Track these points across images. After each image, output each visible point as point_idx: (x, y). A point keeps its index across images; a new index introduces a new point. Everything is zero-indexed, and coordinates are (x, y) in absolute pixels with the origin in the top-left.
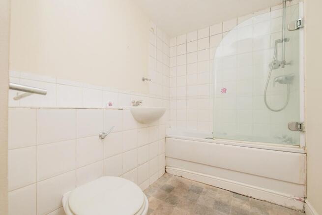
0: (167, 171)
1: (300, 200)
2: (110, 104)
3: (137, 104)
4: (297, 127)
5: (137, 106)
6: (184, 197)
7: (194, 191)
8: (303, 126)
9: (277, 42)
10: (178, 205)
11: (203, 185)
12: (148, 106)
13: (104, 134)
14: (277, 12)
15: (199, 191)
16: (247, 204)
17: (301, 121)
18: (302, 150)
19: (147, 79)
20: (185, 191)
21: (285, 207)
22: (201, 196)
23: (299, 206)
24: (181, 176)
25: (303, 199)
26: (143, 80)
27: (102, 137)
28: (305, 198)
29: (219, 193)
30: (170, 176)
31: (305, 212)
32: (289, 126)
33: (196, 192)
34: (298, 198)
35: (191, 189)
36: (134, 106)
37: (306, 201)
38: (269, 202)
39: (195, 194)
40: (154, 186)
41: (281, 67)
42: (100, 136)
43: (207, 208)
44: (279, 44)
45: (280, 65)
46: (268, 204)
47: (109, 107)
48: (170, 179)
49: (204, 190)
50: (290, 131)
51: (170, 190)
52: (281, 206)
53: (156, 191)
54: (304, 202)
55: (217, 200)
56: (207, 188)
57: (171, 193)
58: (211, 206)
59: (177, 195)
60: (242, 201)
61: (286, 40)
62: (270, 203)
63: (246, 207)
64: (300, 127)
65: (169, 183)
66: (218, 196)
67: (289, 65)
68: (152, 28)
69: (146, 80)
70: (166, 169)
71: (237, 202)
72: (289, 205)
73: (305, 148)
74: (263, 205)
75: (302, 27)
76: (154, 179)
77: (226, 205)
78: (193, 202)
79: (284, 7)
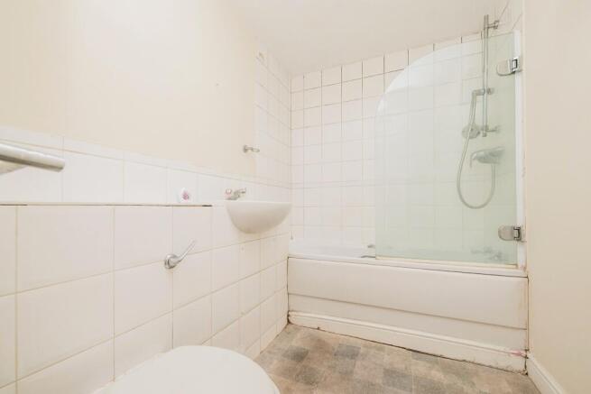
0: (291, 321)
1: (519, 355)
2: (186, 197)
3: (236, 195)
4: (512, 233)
5: (235, 199)
6: (329, 367)
7: (344, 355)
8: (522, 233)
9: (477, 93)
10: (320, 384)
11: (360, 341)
12: (256, 200)
13: (174, 257)
14: (473, 45)
15: (353, 354)
16: (438, 370)
17: (519, 224)
18: (520, 272)
19: (252, 149)
20: (328, 355)
21: (497, 368)
22: (358, 363)
23: (518, 364)
24: (318, 329)
25: (524, 353)
26: (245, 150)
27: (170, 265)
28: (526, 350)
29: (388, 355)
30: (298, 328)
31: (527, 374)
32: (499, 232)
33: (348, 356)
34: (515, 352)
35: (338, 351)
36: (230, 199)
37: (529, 355)
38: (470, 362)
39: (347, 359)
40: (270, 352)
41: (481, 135)
42: (167, 263)
43: (372, 385)
44: (480, 98)
45: (479, 133)
46: (470, 367)
47: (183, 202)
48: (299, 335)
49: (362, 351)
50: (501, 241)
51: (300, 356)
52: (491, 367)
53: (275, 362)
54: (526, 357)
55: (387, 368)
56: (365, 346)
57: (304, 362)
58: (379, 381)
59: (315, 366)
60: (428, 365)
61: (489, 91)
62: (473, 363)
63: (437, 375)
64: (518, 234)
65: (296, 343)
66: (387, 359)
67: (494, 133)
68: (260, 54)
69: (250, 151)
70: (288, 316)
71: (420, 368)
72: (502, 364)
73: (525, 268)
74: (462, 369)
75: (520, 71)
76: (269, 337)
77: (404, 376)
78: (346, 375)
79: (487, 37)
